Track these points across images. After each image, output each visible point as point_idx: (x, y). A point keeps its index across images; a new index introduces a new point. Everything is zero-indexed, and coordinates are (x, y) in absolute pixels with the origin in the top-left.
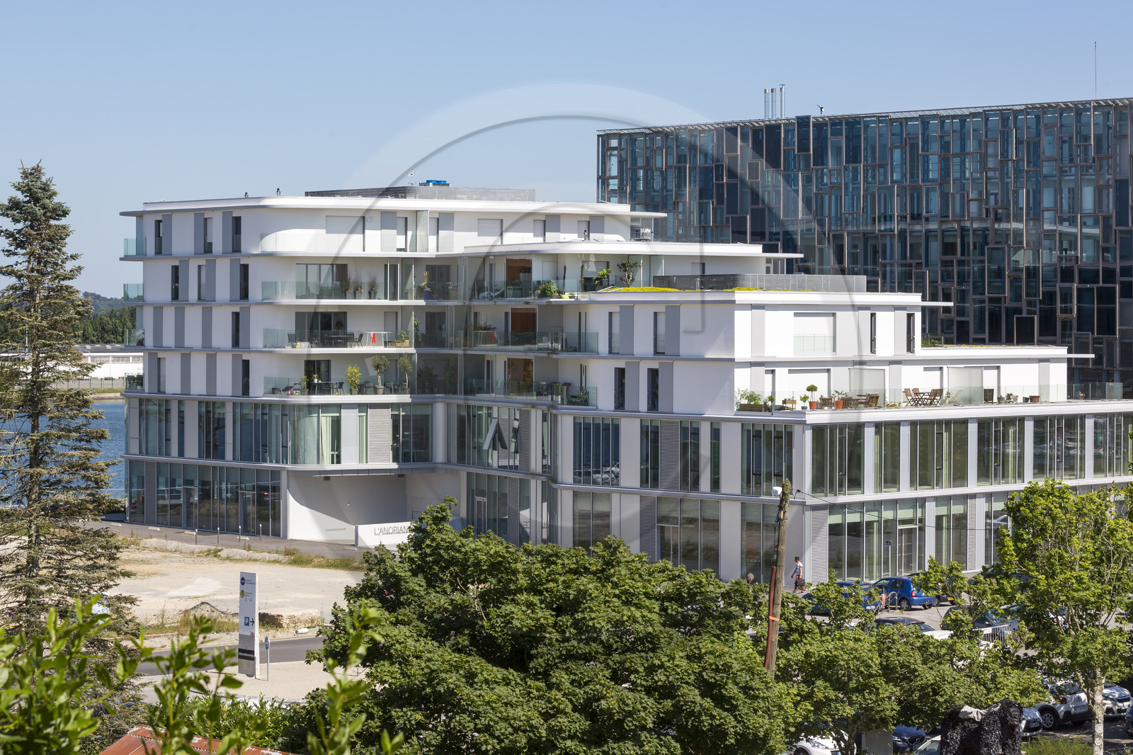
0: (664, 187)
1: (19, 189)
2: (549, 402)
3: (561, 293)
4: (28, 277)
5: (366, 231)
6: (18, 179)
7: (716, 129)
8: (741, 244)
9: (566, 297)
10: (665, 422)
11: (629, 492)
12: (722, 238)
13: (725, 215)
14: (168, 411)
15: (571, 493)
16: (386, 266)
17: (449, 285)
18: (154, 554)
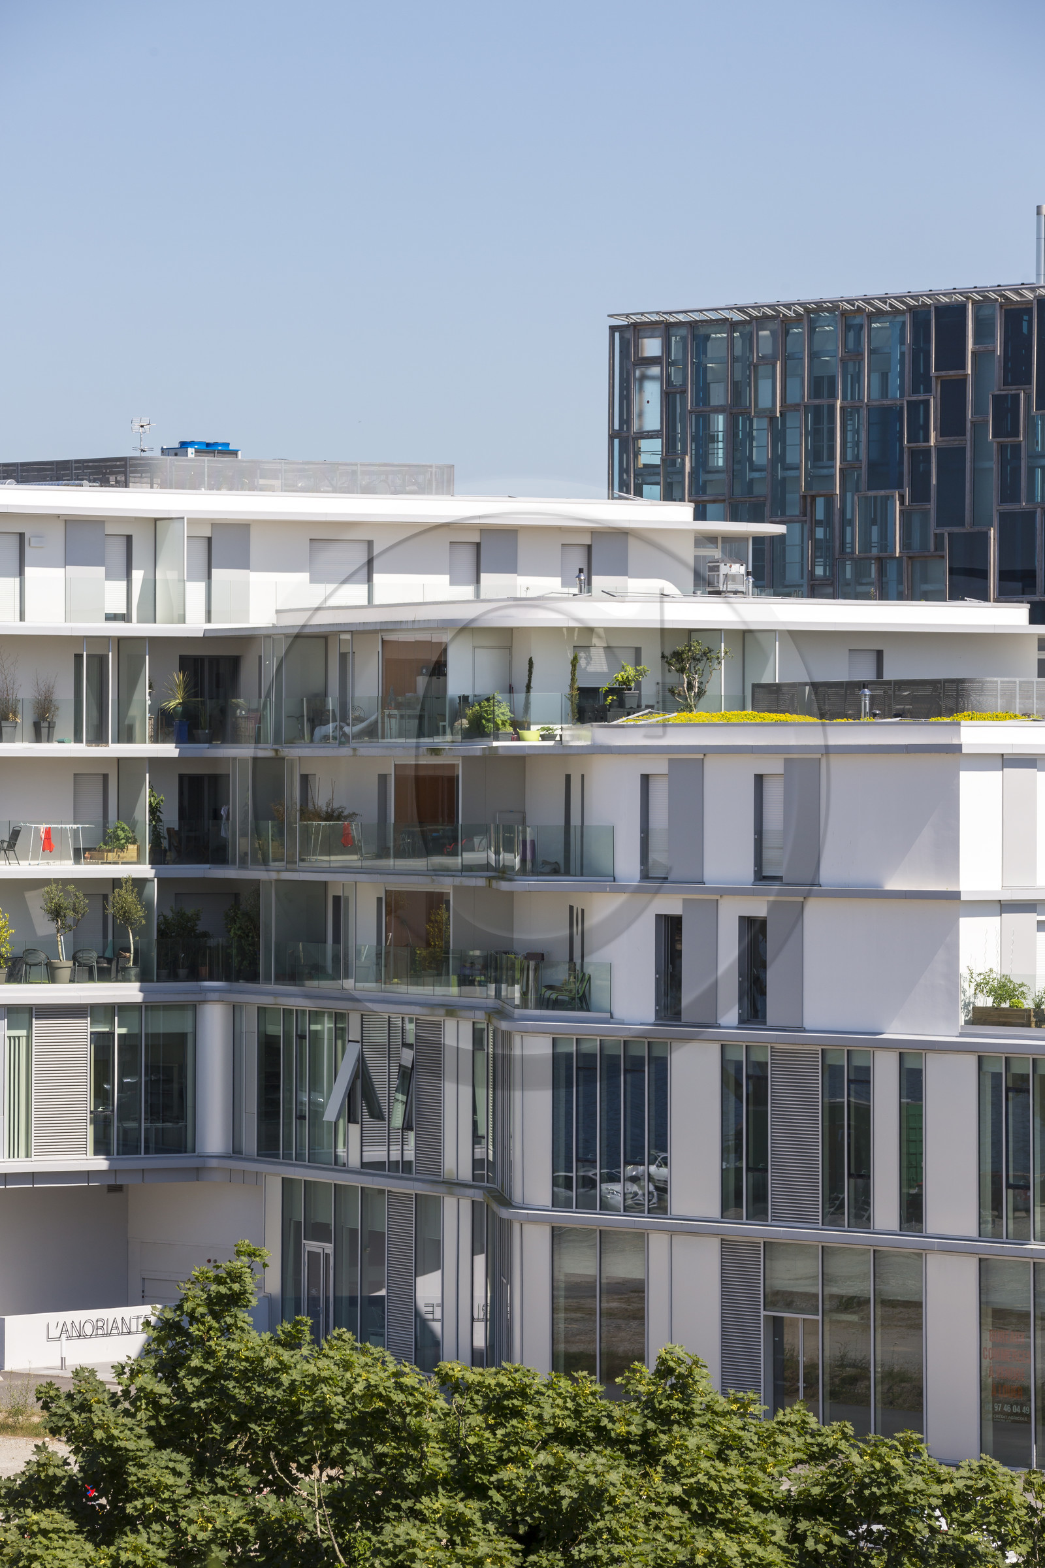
0: (779, 458)
2: (491, 1002)
3: (519, 726)
5: (28, 570)
7: (911, 309)
8: (975, 602)
9: (532, 738)
10: (784, 1052)
11: (692, 1229)
12: (926, 587)
13: (933, 530)
15: (546, 1231)
16: (78, 657)
17: (238, 706)
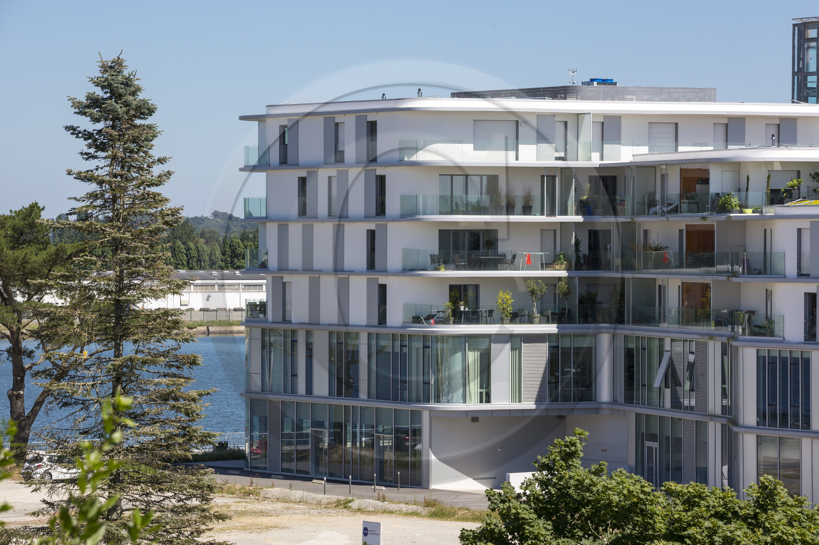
1: (97, 85)
2: (729, 334)
3: (743, 207)
4: (110, 183)
5: (520, 146)
6: (97, 73)
9: (749, 212)
14: (294, 342)
16: (543, 177)
18: (275, 505)
